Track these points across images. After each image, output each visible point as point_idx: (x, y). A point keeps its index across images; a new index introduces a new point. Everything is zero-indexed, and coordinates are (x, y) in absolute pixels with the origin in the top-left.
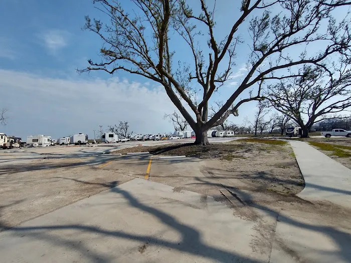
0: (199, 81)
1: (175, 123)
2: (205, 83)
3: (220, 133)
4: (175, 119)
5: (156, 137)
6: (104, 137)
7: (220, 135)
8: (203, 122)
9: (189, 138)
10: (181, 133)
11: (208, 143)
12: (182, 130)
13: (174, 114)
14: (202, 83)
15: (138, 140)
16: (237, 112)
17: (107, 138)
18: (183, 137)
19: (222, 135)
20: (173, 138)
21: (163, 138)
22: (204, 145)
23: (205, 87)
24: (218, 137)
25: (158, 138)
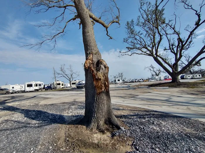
0: (171, 51)
1: (152, 71)
2: (176, 52)
3: (188, 76)
4: (152, 69)
5: (140, 81)
6: (115, 81)
7: (188, 78)
8: (176, 72)
9: (163, 80)
10: (157, 77)
11: (179, 82)
12: (157, 76)
13: (151, 66)
14: (174, 53)
15: (129, 82)
16: (199, 63)
17: (117, 81)
18: (158, 80)
19: (190, 78)
20: (152, 80)
21: (145, 81)
22: (177, 82)
23: (176, 54)
24: (186, 79)
25: (142, 80)
